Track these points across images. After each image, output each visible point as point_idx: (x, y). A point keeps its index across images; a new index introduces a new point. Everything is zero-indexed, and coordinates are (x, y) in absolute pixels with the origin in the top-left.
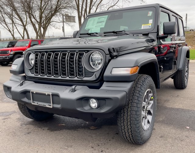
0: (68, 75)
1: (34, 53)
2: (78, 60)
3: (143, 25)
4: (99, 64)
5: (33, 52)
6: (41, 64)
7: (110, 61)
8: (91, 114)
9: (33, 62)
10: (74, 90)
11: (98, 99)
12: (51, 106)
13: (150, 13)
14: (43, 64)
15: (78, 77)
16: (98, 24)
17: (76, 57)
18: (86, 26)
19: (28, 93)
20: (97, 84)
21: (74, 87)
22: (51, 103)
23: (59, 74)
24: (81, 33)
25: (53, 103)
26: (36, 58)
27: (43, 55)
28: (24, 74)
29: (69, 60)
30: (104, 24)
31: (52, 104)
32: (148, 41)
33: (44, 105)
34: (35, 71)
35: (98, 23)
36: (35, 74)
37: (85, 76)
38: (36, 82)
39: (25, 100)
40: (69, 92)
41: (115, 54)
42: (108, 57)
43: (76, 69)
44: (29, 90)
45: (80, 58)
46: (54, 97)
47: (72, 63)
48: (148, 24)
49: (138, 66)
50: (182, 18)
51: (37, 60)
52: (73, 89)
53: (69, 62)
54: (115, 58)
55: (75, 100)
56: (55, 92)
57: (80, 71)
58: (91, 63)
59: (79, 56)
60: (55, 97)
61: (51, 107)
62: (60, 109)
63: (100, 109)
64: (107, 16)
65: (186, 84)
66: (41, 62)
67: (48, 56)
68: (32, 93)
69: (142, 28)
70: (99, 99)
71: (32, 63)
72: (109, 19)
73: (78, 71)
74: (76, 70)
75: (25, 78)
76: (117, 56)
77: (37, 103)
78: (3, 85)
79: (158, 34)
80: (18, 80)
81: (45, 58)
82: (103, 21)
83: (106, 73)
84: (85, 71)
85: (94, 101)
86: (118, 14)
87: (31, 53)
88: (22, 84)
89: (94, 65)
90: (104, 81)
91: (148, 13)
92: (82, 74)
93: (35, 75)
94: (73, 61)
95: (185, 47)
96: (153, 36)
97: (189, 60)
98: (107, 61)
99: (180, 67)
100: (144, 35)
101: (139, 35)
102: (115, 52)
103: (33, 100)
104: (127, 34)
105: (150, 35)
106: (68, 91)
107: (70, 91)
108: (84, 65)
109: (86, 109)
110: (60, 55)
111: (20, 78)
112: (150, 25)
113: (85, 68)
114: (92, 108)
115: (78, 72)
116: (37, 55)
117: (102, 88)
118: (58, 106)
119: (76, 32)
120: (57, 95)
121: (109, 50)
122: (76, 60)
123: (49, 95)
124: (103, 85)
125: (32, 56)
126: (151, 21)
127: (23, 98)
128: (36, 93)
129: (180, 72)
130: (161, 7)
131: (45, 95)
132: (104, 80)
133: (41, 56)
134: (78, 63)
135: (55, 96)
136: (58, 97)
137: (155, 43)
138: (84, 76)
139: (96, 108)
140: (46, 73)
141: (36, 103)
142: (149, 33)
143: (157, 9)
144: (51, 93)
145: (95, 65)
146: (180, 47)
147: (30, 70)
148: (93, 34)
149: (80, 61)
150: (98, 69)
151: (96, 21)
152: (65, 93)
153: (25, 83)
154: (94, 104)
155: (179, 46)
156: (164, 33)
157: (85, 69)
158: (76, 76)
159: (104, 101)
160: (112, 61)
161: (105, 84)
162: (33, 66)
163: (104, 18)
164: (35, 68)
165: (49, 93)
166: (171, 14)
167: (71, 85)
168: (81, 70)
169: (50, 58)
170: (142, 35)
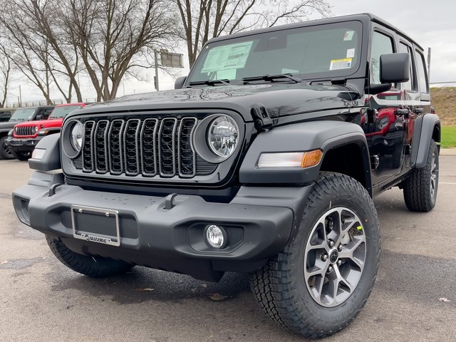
0: (158, 171)
1: (83, 123)
2: (181, 135)
3: (332, 62)
4: (230, 145)
5: (79, 119)
6: (98, 145)
7: (254, 137)
8: (210, 262)
9: (80, 142)
10: (170, 205)
11: (225, 225)
12: (116, 241)
13: (350, 35)
14: (103, 146)
15: (181, 175)
16: (229, 61)
17: (176, 129)
18: (205, 66)
19: (66, 213)
20: (225, 192)
21: (169, 197)
22: (116, 236)
23: (138, 169)
24: (193, 80)
25: (122, 235)
26: (87, 133)
27: (103, 125)
28: (60, 171)
29: (162, 135)
30: (244, 60)
31: (118, 238)
32: (344, 96)
33: (101, 240)
34: (85, 162)
35: (230, 58)
36: (84, 169)
37: (196, 172)
38: (85, 188)
39: (60, 227)
40: (158, 208)
41: (267, 121)
42: (251, 128)
43: (176, 157)
44: (67, 206)
45: (185, 131)
46: (124, 221)
47: (167, 144)
48: (345, 60)
49: (322, 150)
50: (423, 50)
51: (88, 137)
52: (167, 201)
53: (161, 140)
54: (267, 130)
55: (171, 226)
56: (127, 208)
57: (186, 162)
58: (212, 144)
59: (183, 127)
60: (127, 222)
61: (118, 244)
62: (138, 248)
63: (231, 249)
64: (251, 43)
65: (433, 200)
66: (97, 142)
67: (113, 129)
68: (76, 211)
69: (331, 69)
70: (229, 227)
71: (77, 145)
72: (255, 50)
73: (181, 162)
74: (176, 160)
75: (62, 179)
76: (271, 127)
77: (87, 236)
78: (13, 194)
79: (367, 83)
80: (46, 184)
81: (106, 132)
82: (243, 54)
83: (246, 166)
84: (196, 162)
85: (217, 229)
86: (275, 38)
87: (76, 122)
88: (53, 192)
89: (218, 147)
90: (242, 184)
91: (344, 35)
92: (191, 169)
93: (83, 172)
94: (169, 139)
95: (428, 116)
96: (355, 86)
97: (439, 146)
98: (248, 139)
99: (420, 160)
100: (334, 83)
101: (324, 83)
102: (266, 116)
103: (77, 228)
104: (297, 82)
105: (348, 84)
106: (156, 206)
107: (161, 206)
108: (195, 146)
109: (198, 249)
110: (141, 124)
111: (50, 178)
112: (350, 61)
113: (196, 154)
114: (210, 247)
115: (181, 165)
116: (89, 126)
117: (235, 200)
118: (134, 242)
119: (182, 80)
120: (131, 217)
121: (253, 111)
122: (176, 136)
123: (112, 216)
124: (237, 194)
125: (79, 130)
126: (351, 53)
127: (56, 222)
128: (85, 213)
129: (419, 173)
130: (375, 21)
131: (103, 215)
132: (241, 180)
133: (98, 129)
134: (181, 143)
135: (126, 217)
136: (133, 221)
137: (361, 102)
138: (194, 172)
139: (221, 248)
140: (109, 167)
141: (83, 236)
142: (346, 79)
143: (366, 26)
144: (117, 212)
145: (220, 147)
146: (419, 117)
147: (73, 160)
148: (221, 83)
149: (185, 138)
150: (226, 157)
151: (227, 55)
152: (150, 212)
153: (60, 189)
154: (215, 237)
155: (417, 113)
156: (382, 80)
157: (196, 157)
158: (177, 173)
159: (241, 230)
160: (260, 138)
161: (243, 191)
162: (81, 153)
163: (245, 48)
164: (85, 157)
165: (112, 212)
166: (397, 38)
167: (165, 195)
168: (187, 158)
169: (119, 132)
170: (330, 83)
